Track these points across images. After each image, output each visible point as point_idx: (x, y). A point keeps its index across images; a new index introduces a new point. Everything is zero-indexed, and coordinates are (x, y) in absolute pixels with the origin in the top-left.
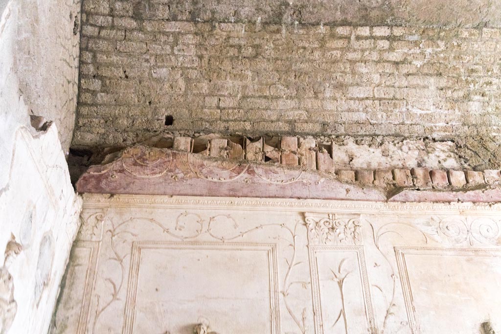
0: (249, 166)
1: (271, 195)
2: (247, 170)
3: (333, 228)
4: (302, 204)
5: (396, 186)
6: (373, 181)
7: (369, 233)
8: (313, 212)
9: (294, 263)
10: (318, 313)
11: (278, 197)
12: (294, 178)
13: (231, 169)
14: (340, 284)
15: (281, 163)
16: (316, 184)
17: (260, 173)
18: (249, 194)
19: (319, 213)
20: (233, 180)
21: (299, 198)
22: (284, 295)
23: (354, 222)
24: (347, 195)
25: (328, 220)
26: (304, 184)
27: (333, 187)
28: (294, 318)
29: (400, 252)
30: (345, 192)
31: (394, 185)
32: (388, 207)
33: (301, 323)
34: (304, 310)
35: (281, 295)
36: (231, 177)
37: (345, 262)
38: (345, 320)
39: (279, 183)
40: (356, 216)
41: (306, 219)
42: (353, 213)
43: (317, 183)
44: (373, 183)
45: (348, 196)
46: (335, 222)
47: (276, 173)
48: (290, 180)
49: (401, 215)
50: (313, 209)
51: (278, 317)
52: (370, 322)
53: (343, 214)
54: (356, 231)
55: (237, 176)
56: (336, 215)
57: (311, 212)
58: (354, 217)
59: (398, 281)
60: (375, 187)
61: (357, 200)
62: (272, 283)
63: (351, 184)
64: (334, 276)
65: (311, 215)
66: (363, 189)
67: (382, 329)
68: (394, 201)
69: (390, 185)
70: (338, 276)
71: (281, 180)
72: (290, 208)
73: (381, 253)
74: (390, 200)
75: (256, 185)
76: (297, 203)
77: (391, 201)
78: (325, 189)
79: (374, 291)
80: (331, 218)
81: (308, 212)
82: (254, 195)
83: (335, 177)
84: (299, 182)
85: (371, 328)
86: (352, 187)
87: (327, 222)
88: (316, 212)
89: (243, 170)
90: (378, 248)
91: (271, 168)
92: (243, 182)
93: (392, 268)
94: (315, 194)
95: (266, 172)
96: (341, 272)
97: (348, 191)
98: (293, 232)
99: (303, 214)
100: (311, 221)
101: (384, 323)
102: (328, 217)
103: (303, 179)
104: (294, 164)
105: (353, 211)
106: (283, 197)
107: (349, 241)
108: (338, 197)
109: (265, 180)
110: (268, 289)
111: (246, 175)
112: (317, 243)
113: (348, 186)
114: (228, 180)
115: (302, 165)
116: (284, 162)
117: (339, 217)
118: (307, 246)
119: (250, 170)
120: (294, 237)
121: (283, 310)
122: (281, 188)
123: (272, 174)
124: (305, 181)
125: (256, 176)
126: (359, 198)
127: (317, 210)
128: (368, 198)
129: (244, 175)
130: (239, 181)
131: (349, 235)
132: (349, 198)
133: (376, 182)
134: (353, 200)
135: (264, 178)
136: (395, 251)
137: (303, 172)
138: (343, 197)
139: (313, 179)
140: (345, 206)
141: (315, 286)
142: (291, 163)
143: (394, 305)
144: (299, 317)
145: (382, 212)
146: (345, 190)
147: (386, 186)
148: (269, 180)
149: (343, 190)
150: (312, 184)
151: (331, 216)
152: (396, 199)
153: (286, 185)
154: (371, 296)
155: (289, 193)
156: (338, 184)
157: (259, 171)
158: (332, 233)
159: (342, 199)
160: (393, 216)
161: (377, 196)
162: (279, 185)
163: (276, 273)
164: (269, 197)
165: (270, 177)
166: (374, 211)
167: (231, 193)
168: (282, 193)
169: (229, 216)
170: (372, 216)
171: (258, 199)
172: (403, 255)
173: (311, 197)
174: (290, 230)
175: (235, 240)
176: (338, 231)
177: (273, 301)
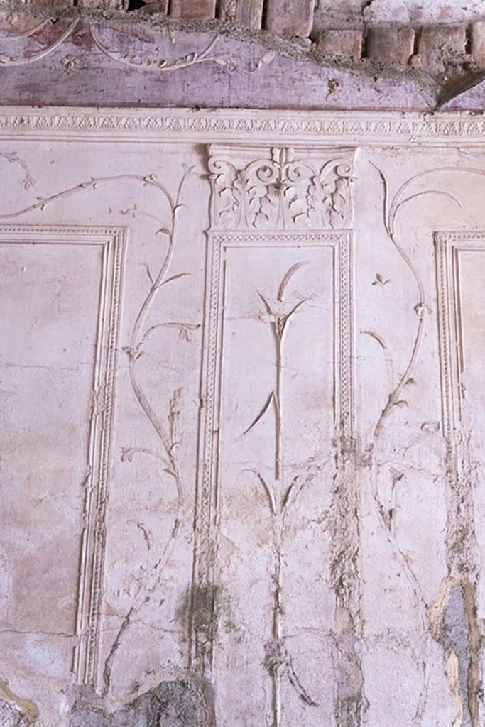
0: (79, 23)
1: (128, 100)
2: (73, 34)
3: (278, 186)
4: (204, 124)
5: (469, 69)
6: (411, 57)
7: (373, 197)
8: (231, 144)
9: (165, 277)
10: (211, 402)
11: (146, 106)
12: (193, 54)
13: (31, 33)
14: (278, 328)
15: (169, 13)
16: (249, 70)
17: (108, 42)
18: (71, 98)
19: (249, 146)
20: (32, 60)
21: (198, 108)
22: (131, 357)
23: (336, 168)
24: (331, 97)
25: (269, 164)
26: (217, 69)
27: (295, 76)
28: (149, 413)
29: (449, 245)
30: (326, 89)
31: (465, 66)
32: (433, 125)
33: (166, 426)
34: (178, 393)
35: (122, 358)
36: (28, 55)
37: (297, 272)
38: (278, 419)
39: (154, 67)
40: (343, 154)
41: (211, 162)
42: (338, 143)
43: (252, 66)
44: (409, 61)
45: (331, 100)
46: (287, 169)
47: (149, 40)
48: (183, 59)
49: (467, 147)
50: (232, 136)
51: (108, 410)
52: (342, 423)
53: (309, 149)
54: (339, 192)
55: (44, 50)
56: (291, 150)
57: (226, 144)
58: (337, 155)
59: (430, 321)
60: (412, 72)
61: (353, 110)
62: (104, 328)
63: (346, 65)
64: (264, 309)
65: (226, 151)
66: (375, 79)
67: (370, 441)
68: (455, 109)
69: (455, 66)
70: (274, 308)
71: (159, 59)
72: (172, 134)
73: (398, 248)
74: (443, 107)
75: (93, 73)
76: (191, 121)
77: (447, 110)
78: (273, 81)
79: (364, 347)
80: (276, 158)
81: (218, 144)
82: (85, 101)
83: (308, 50)
84: (207, 63)
85: (342, 438)
86: (347, 75)
87: (265, 169)
88: (238, 144)
89: (61, 33)
90: (391, 236)
91: (137, 27)
92: (59, 66)
93: (420, 288)
94: (243, 97)
95: (122, 38)
96: (283, 299)
97: (333, 85)
98: (174, 196)
99: (203, 150)
100: (225, 167)
101: (379, 426)
102: (269, 156)
103: (216, 56)
104: (203, 15)
105: (339, 140)
106: (159, 106)
107: (316, 220)
108: (305, 101)
109: (117, 59)
110: (92, 342)
111: (70, 48)
112: (231, 225)
113: (335, 73)
114: (22, 62)
115: (223, 19)
116: (176, 12)
117: (299, 155)
118: (205, 232)
119: (80, 33)
120: (174, 210)
121: (123, 393)
122: (157, 80)
123: (138, 42)
124: (221, 62)
125: (95, 49)
126: (361, 104)
127: (245, 137)
128: (385, 103)
129: (63, 47)
130: (49, 63)
131: (318, 204)
132: (334, 103)
133: (419, 61)
134: (344, 110)
135: (115, 56)
136: (435, 243)
137: (220, 38)
138: (317, 103)
139: (245, 54)
140: (318, 125)
141: (211, 334)
142: (195, 12)
143: (411, 381)
144: (162, 412)
145: (417, 139)
146: (326, 83)
147: (443, 69)
148: (126, 61)
149: (320, 82)
150: (240, 69)
151: (277, 152)
152: (460, 104)
153: (172, 73)
154: (355, 360)
155: (175, 93)
156: (309, 69)
157: (104, 36)
158: (273, 198)
159: (314, 108)
160: (445, 150)
161: (410, 98)
162: (151, 73)
163: (115, 302)
164: (123, 105)
165: (131, 51)
166: (395, 139)
167: (25, 96)
168: (157, 94)
169: (12, 157)
170: (388, 152)
171: (90, 110)
172: (455, 252)
173: (232, 103)
174: (166, 193)
175: (22, 218)
176: (290, 193)
177: (100, 372)
